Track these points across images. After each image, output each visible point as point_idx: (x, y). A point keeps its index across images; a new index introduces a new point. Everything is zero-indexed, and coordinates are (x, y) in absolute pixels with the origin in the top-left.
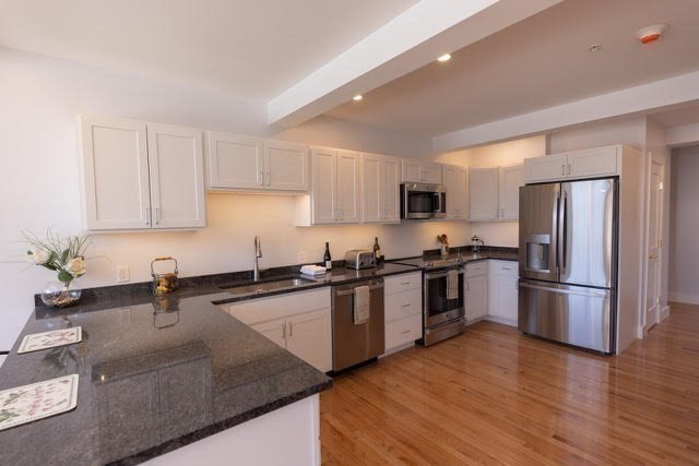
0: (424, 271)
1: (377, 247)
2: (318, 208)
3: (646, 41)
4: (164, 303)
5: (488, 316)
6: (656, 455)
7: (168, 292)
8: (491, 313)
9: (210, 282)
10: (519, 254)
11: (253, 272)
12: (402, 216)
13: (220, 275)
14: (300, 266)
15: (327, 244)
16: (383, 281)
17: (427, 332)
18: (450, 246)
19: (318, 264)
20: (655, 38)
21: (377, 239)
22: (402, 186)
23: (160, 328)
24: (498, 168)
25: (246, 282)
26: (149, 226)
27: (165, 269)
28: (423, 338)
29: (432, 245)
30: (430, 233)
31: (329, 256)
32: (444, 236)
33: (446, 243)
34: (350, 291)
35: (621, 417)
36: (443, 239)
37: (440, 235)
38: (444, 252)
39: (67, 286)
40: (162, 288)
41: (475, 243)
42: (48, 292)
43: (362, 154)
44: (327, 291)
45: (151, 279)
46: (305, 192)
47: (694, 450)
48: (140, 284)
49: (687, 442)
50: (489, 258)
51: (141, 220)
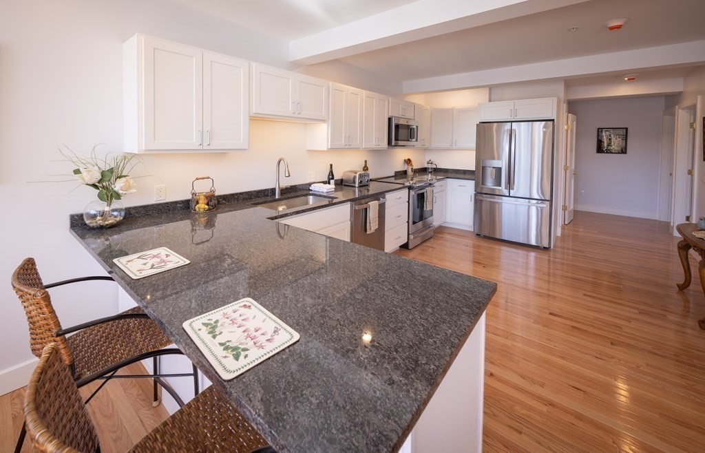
0: (410, 188)
1: (366, 168)
2: (334, 135)
3: (612, 28)
4: (203, 220)
5: (445, 222)
6: (624, 320)
7: (209, 210)
8: (448, 220)
9: (238, 200)
10: (476, 175)
11: (275, 189)
12: (389, 143)
13: (246, 193)
14: (310, 184)
15: (331, 165)
16: (384, 198)
17: (411, 237)
18: (414, 168)
19: (324, 183)
20: (619, 27)
21: (366, 161)
22: (390, 119)
23: (198, 244)
24: (453, 109)
25: (269, 199)
26: (201, 148)
27: (203, 188)
28: (408, 242)
29: (400, 167)
30: (399, 157)
31: (333, 175)
32: (409, 160)
33: (411, 165)
34: (364, 206)
35: (584, 295)
36: (408, 162)
37: (406, 159)
38: (410, 173)
39: (109, 205)
40: (202, 206)
41: (430, 166)
42: (93, 212)
43: (364, 92)
44: (347, 206)
45: (189, 197)
46: (323, 121)
47: (643, 313)
48: (176, 203)
49: (637, 308)
50: (447, 178)
51: (193, 142)
